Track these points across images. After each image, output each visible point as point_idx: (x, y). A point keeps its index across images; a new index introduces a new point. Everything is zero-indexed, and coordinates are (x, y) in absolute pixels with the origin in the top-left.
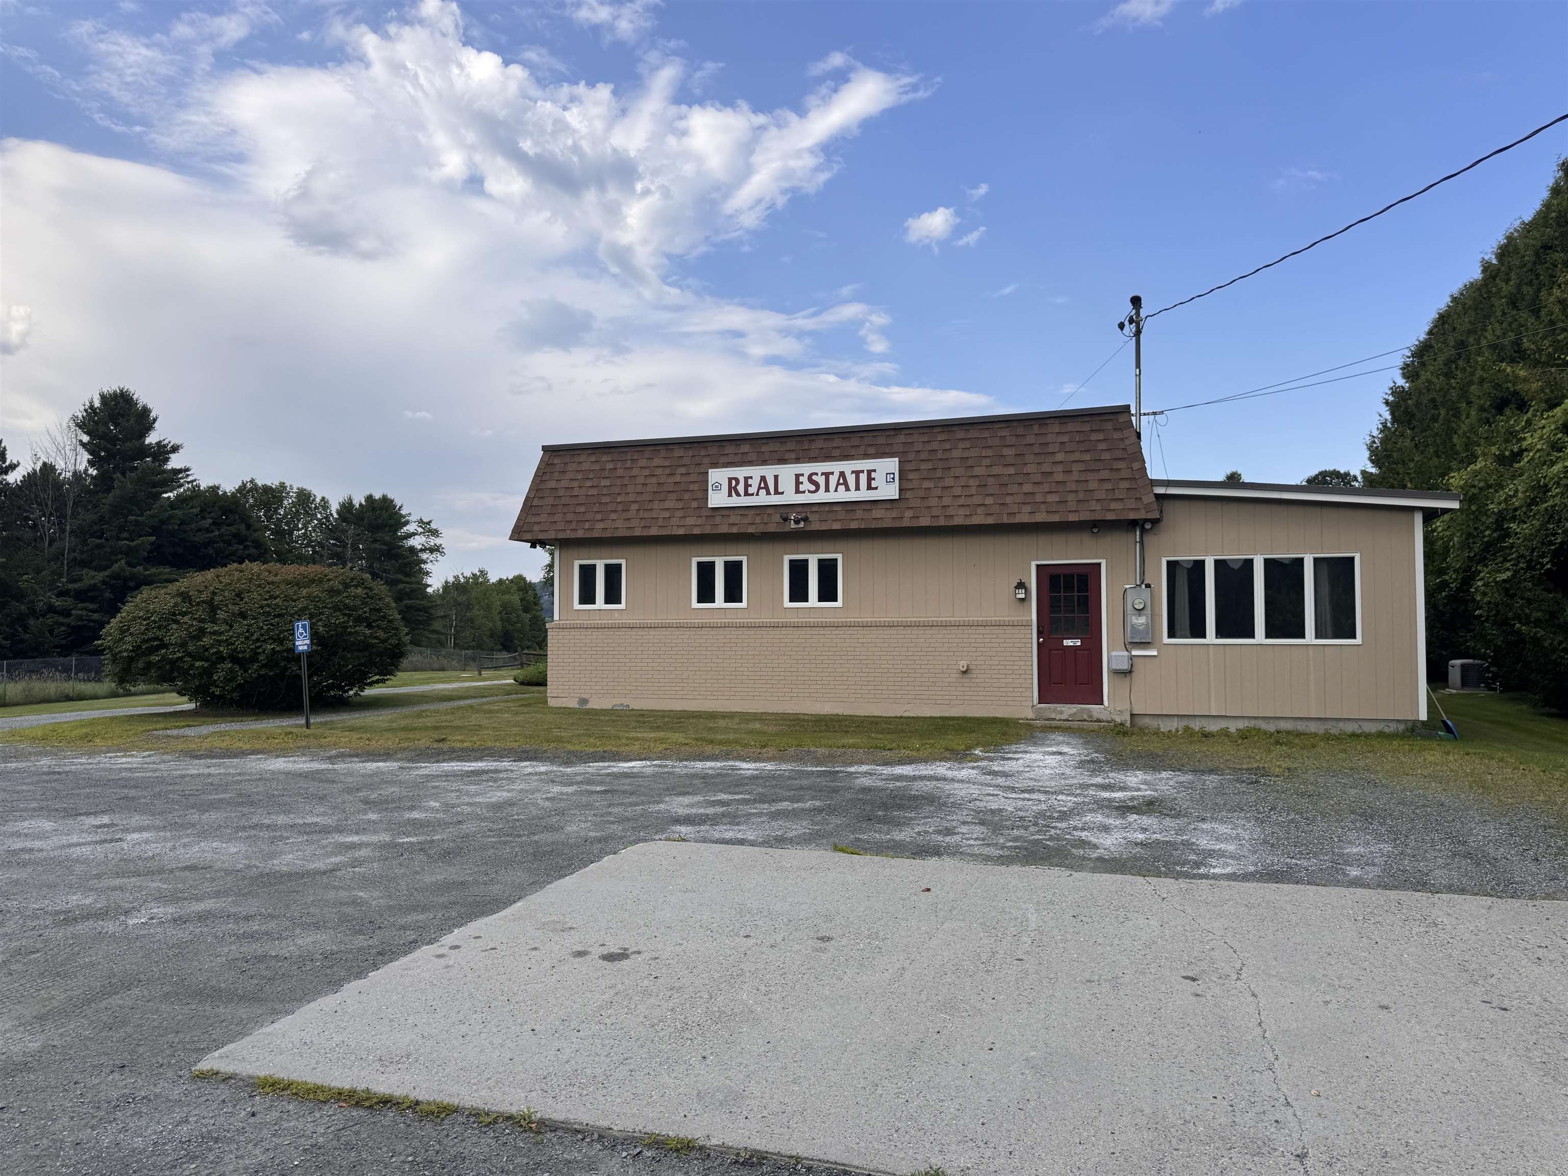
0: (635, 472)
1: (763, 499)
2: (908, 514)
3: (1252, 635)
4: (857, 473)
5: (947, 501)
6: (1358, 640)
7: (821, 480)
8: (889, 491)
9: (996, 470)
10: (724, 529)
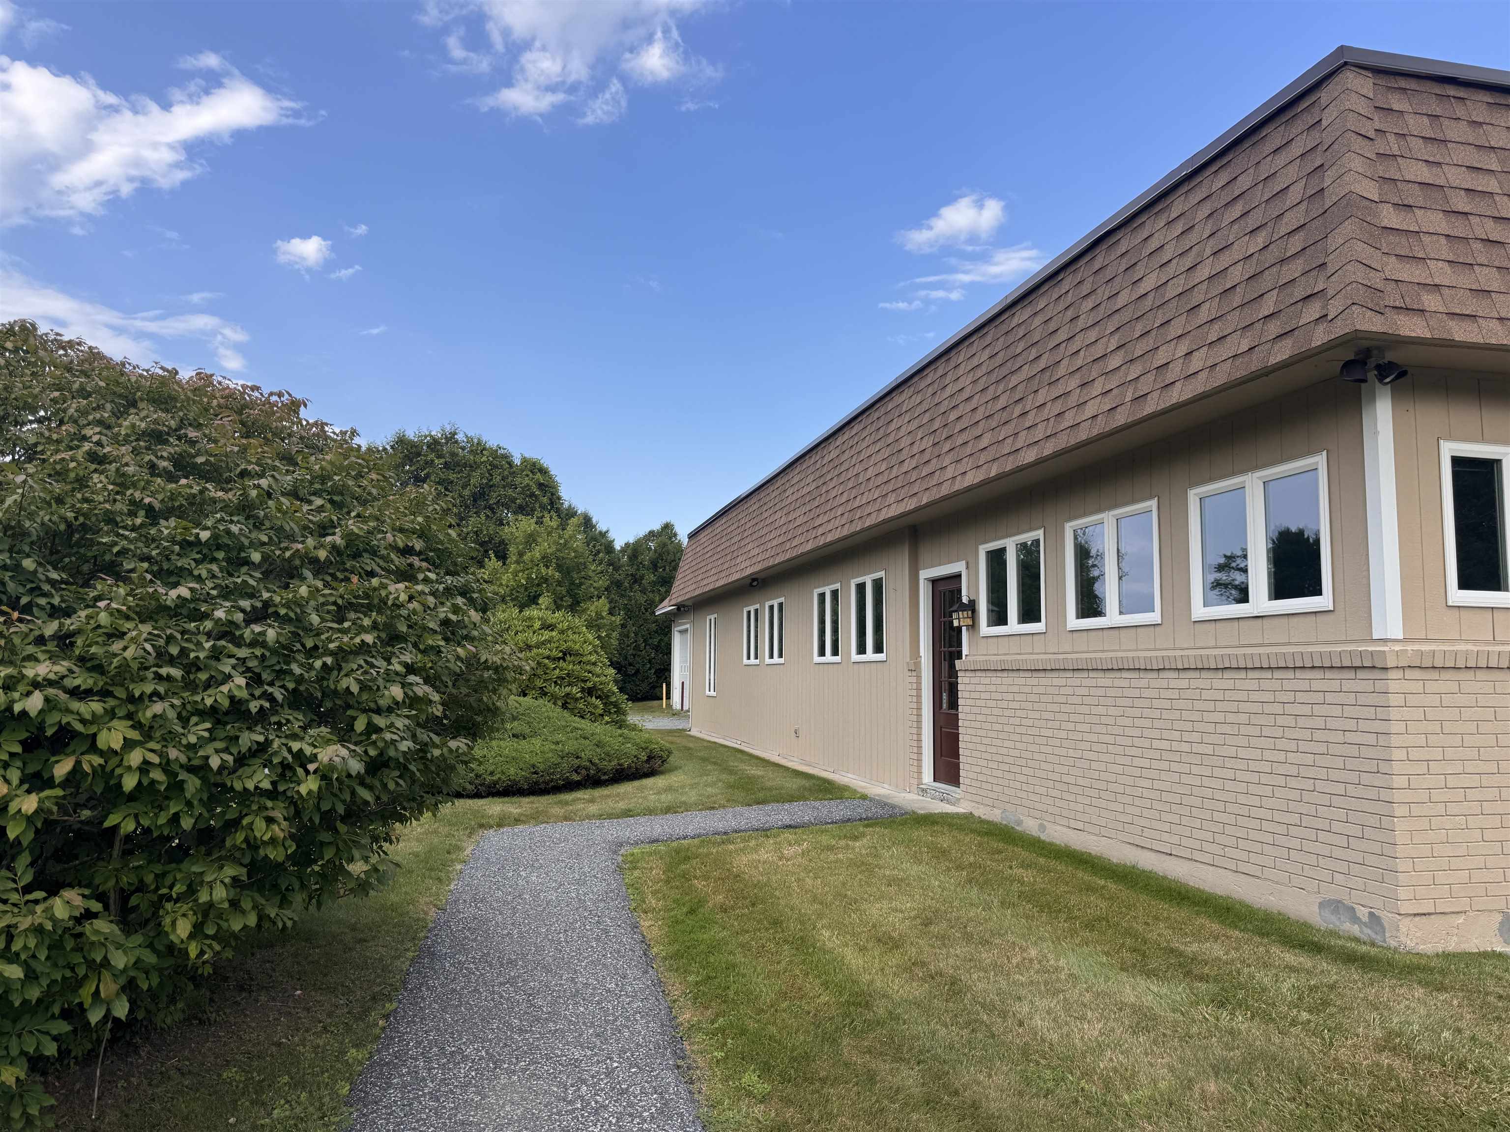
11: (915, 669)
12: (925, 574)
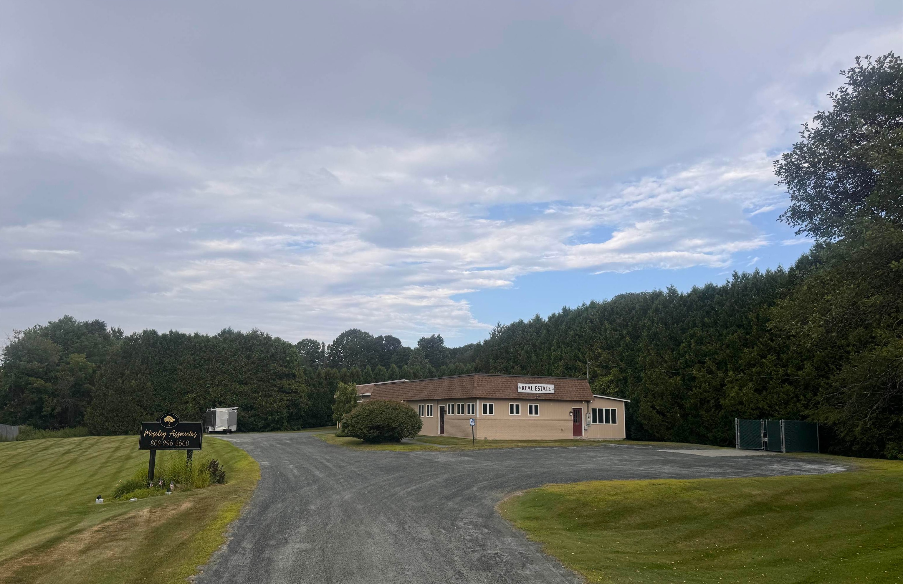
0: (499, 382)
1: (529, 391)
2: (556, 397)
3: (603, 423)
4: (547, 387)
5: (562, 395)
6: (617, 424)
7: (540, 388)
8: (552, 392)
9: (569, 389)
10: (521, 398)
11: (438, 419)
12: (439, 406)
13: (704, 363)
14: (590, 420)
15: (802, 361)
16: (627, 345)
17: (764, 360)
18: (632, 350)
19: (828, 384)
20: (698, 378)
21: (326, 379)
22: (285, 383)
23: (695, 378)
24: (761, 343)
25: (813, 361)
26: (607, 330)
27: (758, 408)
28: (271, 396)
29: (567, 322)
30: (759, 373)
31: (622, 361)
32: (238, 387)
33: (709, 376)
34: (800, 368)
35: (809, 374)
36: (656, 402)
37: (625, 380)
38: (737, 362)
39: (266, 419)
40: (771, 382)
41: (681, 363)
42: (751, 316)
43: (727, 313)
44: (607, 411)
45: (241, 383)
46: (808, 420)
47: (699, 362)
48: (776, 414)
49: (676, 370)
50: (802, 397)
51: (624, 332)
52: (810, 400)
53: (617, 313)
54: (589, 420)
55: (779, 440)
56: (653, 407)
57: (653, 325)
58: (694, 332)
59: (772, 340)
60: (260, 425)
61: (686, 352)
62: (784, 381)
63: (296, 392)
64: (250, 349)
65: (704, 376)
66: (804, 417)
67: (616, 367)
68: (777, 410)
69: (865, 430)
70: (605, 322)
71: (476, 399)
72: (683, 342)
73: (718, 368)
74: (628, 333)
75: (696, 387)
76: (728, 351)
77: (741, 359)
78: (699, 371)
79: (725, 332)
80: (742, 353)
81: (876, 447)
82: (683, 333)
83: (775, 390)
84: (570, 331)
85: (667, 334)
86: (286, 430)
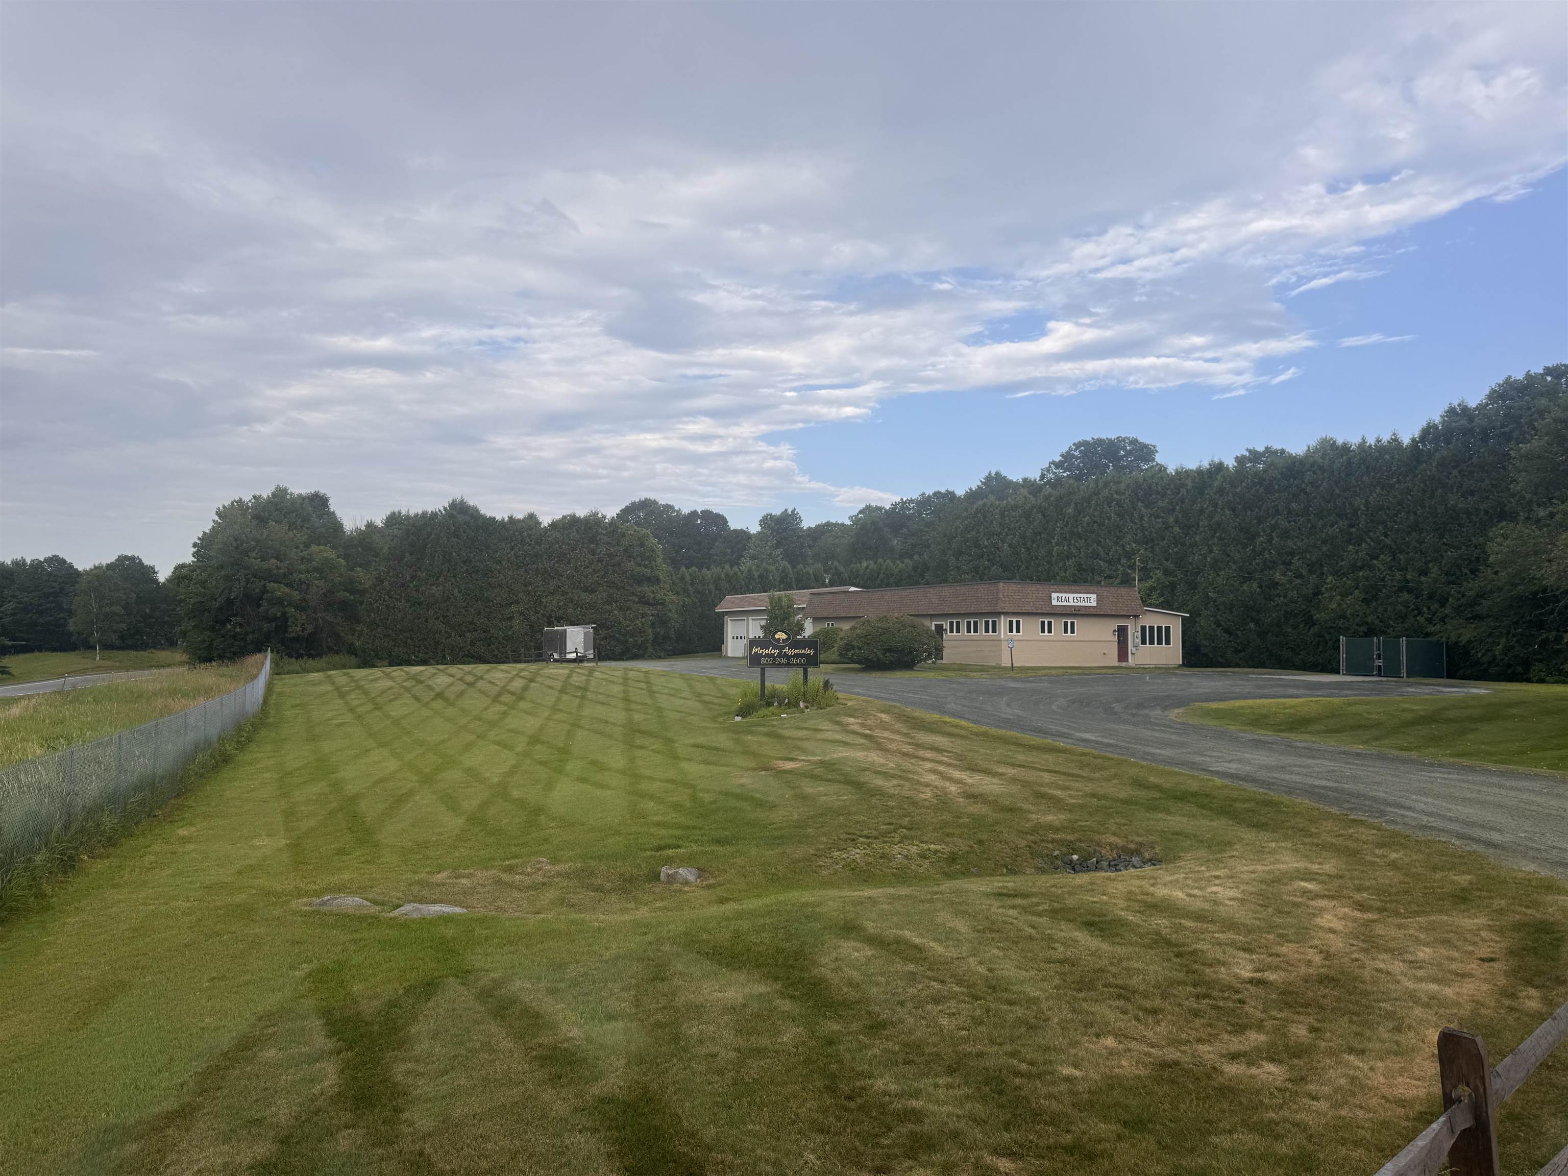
0: (1028, 591)
2: (1099, 611)
3: (1154, 645)
5: (1105, 607)
6: (1171, 646)
9: (1114, 600)
10: (1056, 612)
12: (934, 623)
13: (1290, 563)
14: (1139, 640)
15: (1427, 563)
16: (1174, 538)
17: (1375, 562)
18: (1183, 544)
19: (1459, 592)
20: (1281, 585)
21: (692, 584)
22: (646, 589)
23: (1277, 583)
24: (1370, 538)
25: (1440, 563)
26: (1143, 516)
27: (1367, 623)
28: (629, 609)
29: (1076, 504)
30: (1367, 579)
31: (1167, 560)
32: (583, 595)
33: (1298, 581)
34: (1424, 572)
35: (1435, 581)
36: (1221, 616)
37: (1173, 586)
38: (1337, 564)
39: (626, 641)
40: (1384, 591)
41: (1257, 564)
42: (1358, 502)
43: (1323, 497)
44: (1159, 628)
45: (586, 590)
46: (1434, 639)
47: (1284, 563)
48: (1390, 631)
49: (1249, 573)
50: (1425, 609)
51: (1171, 520)
52: (1436, 613)
53: (1158, 493)
54: (1137, 640)
55: (1399, 662)
56: (1217, 623)
57: (1216, 512)
58: (1277, 522)
59: (1386, 535)
60: (618, 649)
61: (1264, 549)
62: (1401, 589)
63: (662, 604)
64: (593, 540)
65: (1290, 581)
66: (1427, 635)
67: (1158, 568)
68: (1392, 626)
69: (1507, 650)
70: (1140, 504)
71: (999, 614)
72: (1259, 536)
73: (1311, 572)
74: (1176, 522)
75: (1279, 596)
76: (1324, 549)
77: (1343, 560)
78: (1284, 574)
79: (1320, 523)
80: (1344, 551)
81: (1519, 669)
82: (1259, 522)
83: (1390, 601)
84: (1084, 517)
85: (1237, 524)
86: (651, 658)
